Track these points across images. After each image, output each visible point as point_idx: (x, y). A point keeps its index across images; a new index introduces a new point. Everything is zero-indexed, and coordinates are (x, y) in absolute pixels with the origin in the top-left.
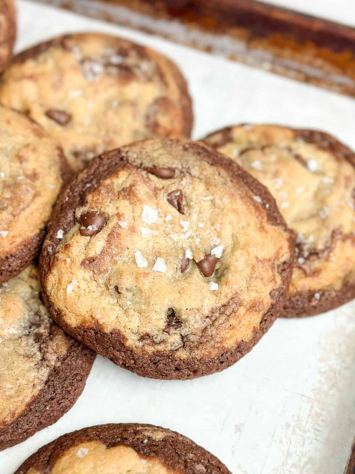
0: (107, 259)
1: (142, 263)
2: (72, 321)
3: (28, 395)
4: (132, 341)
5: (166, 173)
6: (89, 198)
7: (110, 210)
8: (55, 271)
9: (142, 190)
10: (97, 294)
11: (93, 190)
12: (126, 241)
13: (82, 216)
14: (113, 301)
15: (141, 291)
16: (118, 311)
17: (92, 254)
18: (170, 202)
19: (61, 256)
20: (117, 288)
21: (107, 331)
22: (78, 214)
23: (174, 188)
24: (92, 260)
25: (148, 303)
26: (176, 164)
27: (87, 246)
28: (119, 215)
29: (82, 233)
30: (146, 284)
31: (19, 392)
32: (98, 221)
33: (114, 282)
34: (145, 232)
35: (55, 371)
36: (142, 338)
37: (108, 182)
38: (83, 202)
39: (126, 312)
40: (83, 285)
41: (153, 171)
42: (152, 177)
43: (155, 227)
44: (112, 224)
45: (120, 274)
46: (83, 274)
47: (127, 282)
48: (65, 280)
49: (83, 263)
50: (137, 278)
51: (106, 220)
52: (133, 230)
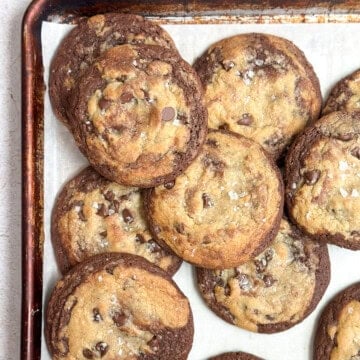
0: (325, 195)
1: (344, 194)
2: (312, 232)
4: (347, 236)
5: (347, 137)
6: (306, 162)
7: (320, 167)
8: (296, 206)
9: (335, 151)
10: (323, 215)
11: (307, 156)
12: (334, 184)
13: (305, 173)
14: (333, 217)
15: (348, 210)
16: (336, 222)
17: (316, 195)
18: (353, 155)
19: (298, 198)
20: (333, 210)
21: (333, 234)
22: (302, 173)
23: (354, 147)
24: (317, 198)
25: (353, 216)
26: (352, 130)
27: (312, 191)
28: (327, 171)
30: (350, 205)
32: (315, 176)
33: (331, 208)
35: (317, 271)
37: (314, 150)
38: (303, 165)
39: (341, 222)
40: (315, 212)
41: (339, 137)
42: (339, 142)
43: (347, 172)
44: (324, 176)
45: (333, 202)
46: (313, 207)
48: (304, 211)
49: (312, 201)
50: (344, 204)
51: (320, 174)
52: (336, 177)
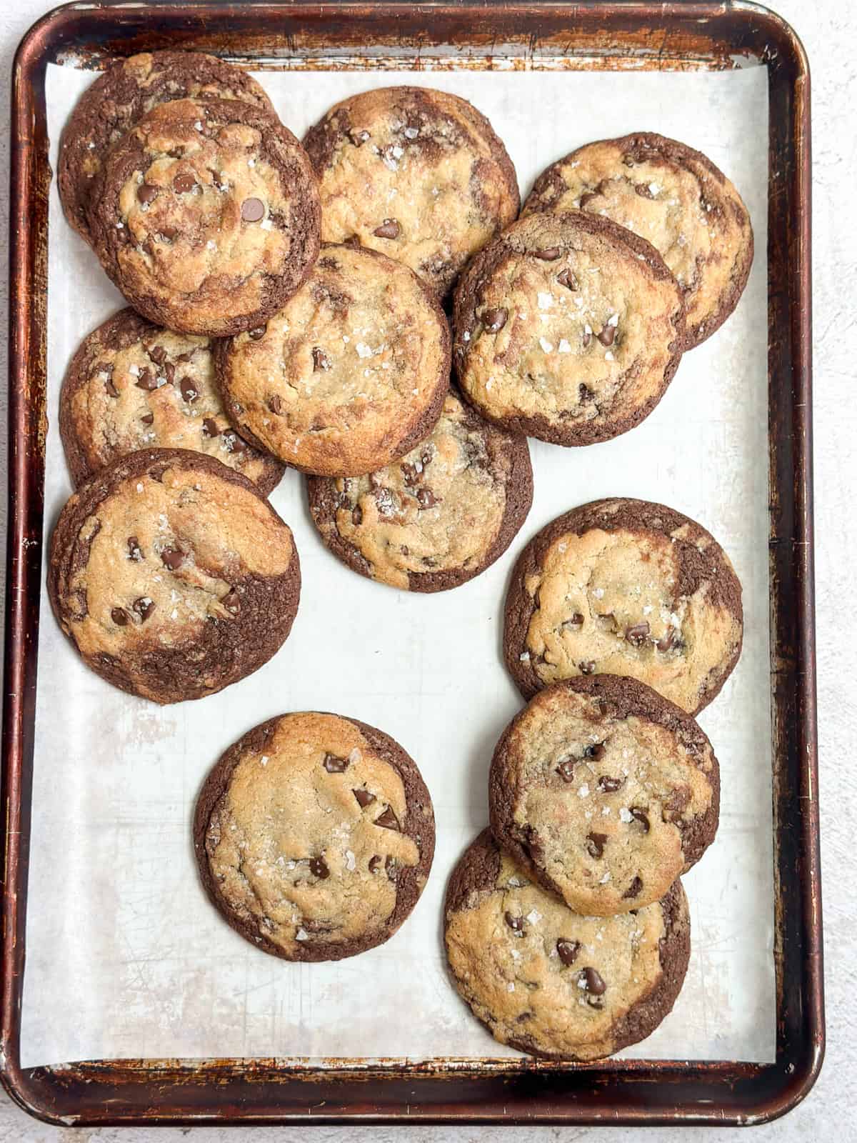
0: (516, 350)
1: (547, 348)
2: (497, 413)
3: (499, 513)
4: (554, 420)
5: (551, 254)
6: (486, 295)
7: (508, 304)
8: (471, 372)
9: (532, 277)
10: (514, 385)
11: (488, 286)
12: (530, 331)
13: (483, 314)
14: (529, 388)
15: (552, 374)
16: (535, 396)
17: (501, 350)
18: (561, 282)
19: (473, 357)
20: (530, 376)
21: (530, 416)
22: (479, 314)
23: (561, 269)
24: (502, 355)
25: (561, 384)
26: (559, 243)
27: (495, 343)
28: (517, 308)
29: (488, 333)
30: (555, 367)
31: (490, 515)
32: (500, 317)
33: (526, 372)
34: (545, 318)
36: (562, 416)
37: (498, 275)
38: (480, 301)
39: (543, 395)
40: (500, 380)
41: (539, 254)
42: (539, 261)
43: (552, 311)
44: (513, 318)
45: (529, 362)
46: (498, 370)
47: (538, 369)
48: (482, 379)
49: (495, 360)
50: (546, 364)
51: (507, 314)
52: (533, 319)
